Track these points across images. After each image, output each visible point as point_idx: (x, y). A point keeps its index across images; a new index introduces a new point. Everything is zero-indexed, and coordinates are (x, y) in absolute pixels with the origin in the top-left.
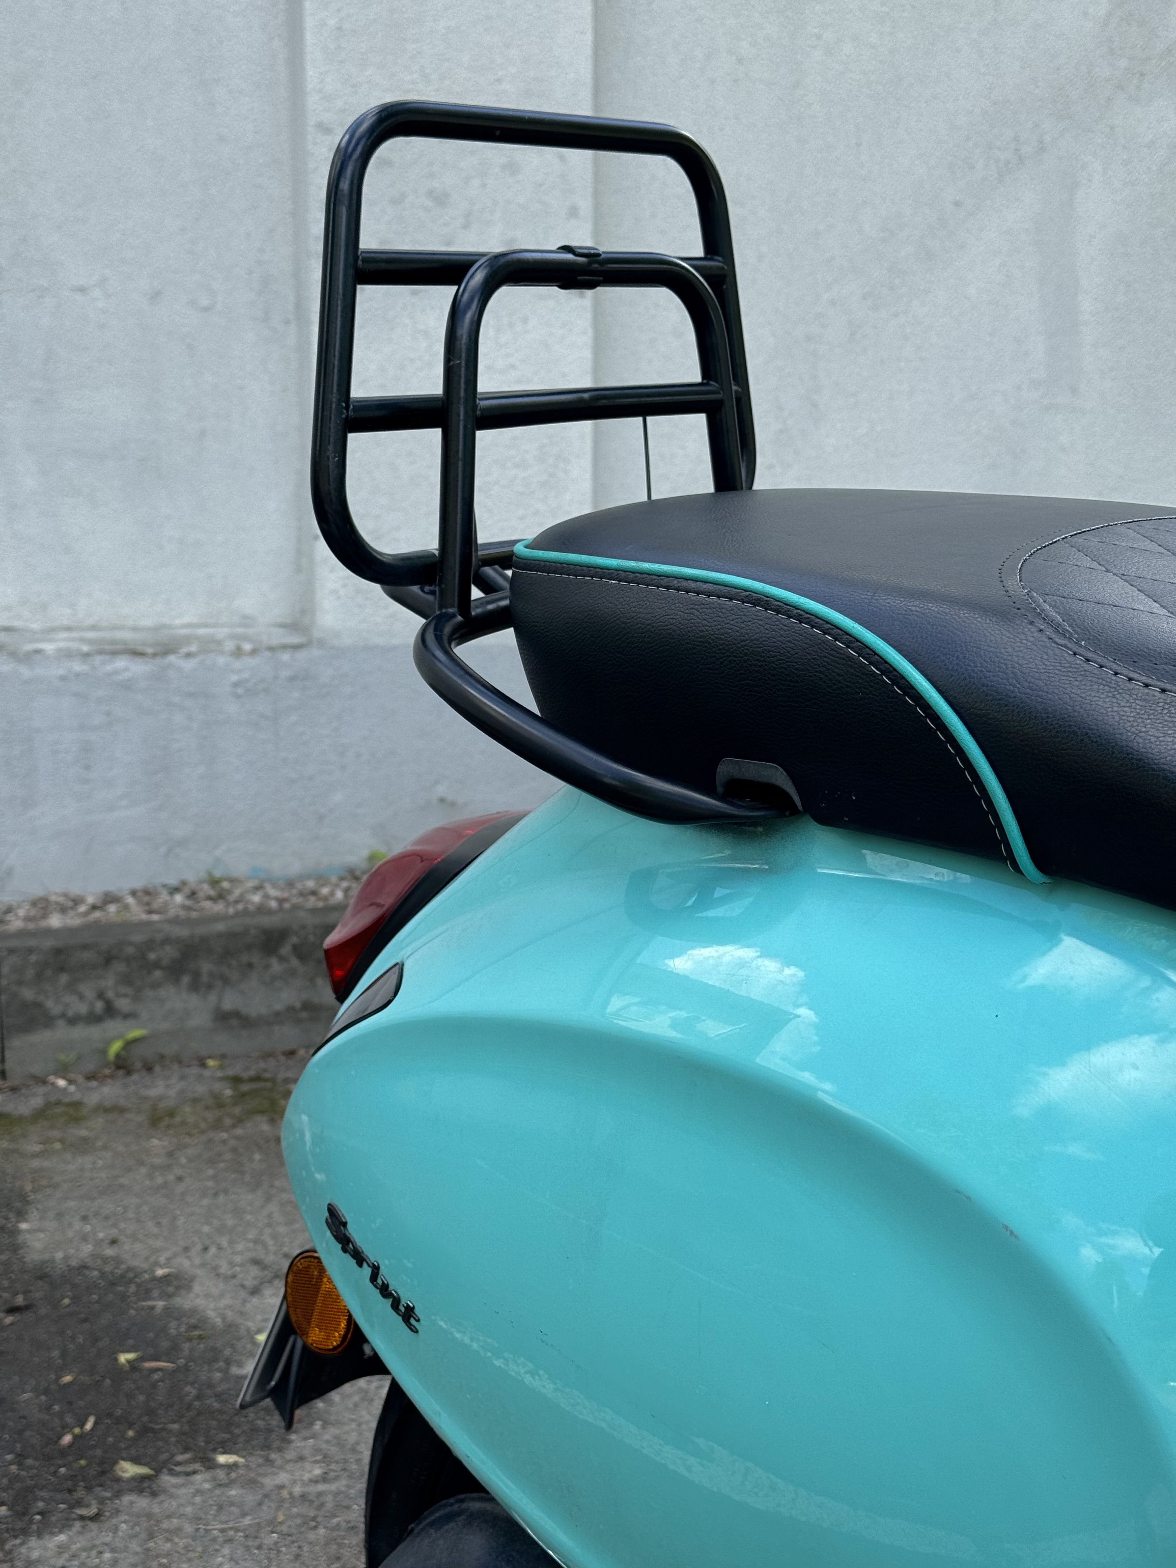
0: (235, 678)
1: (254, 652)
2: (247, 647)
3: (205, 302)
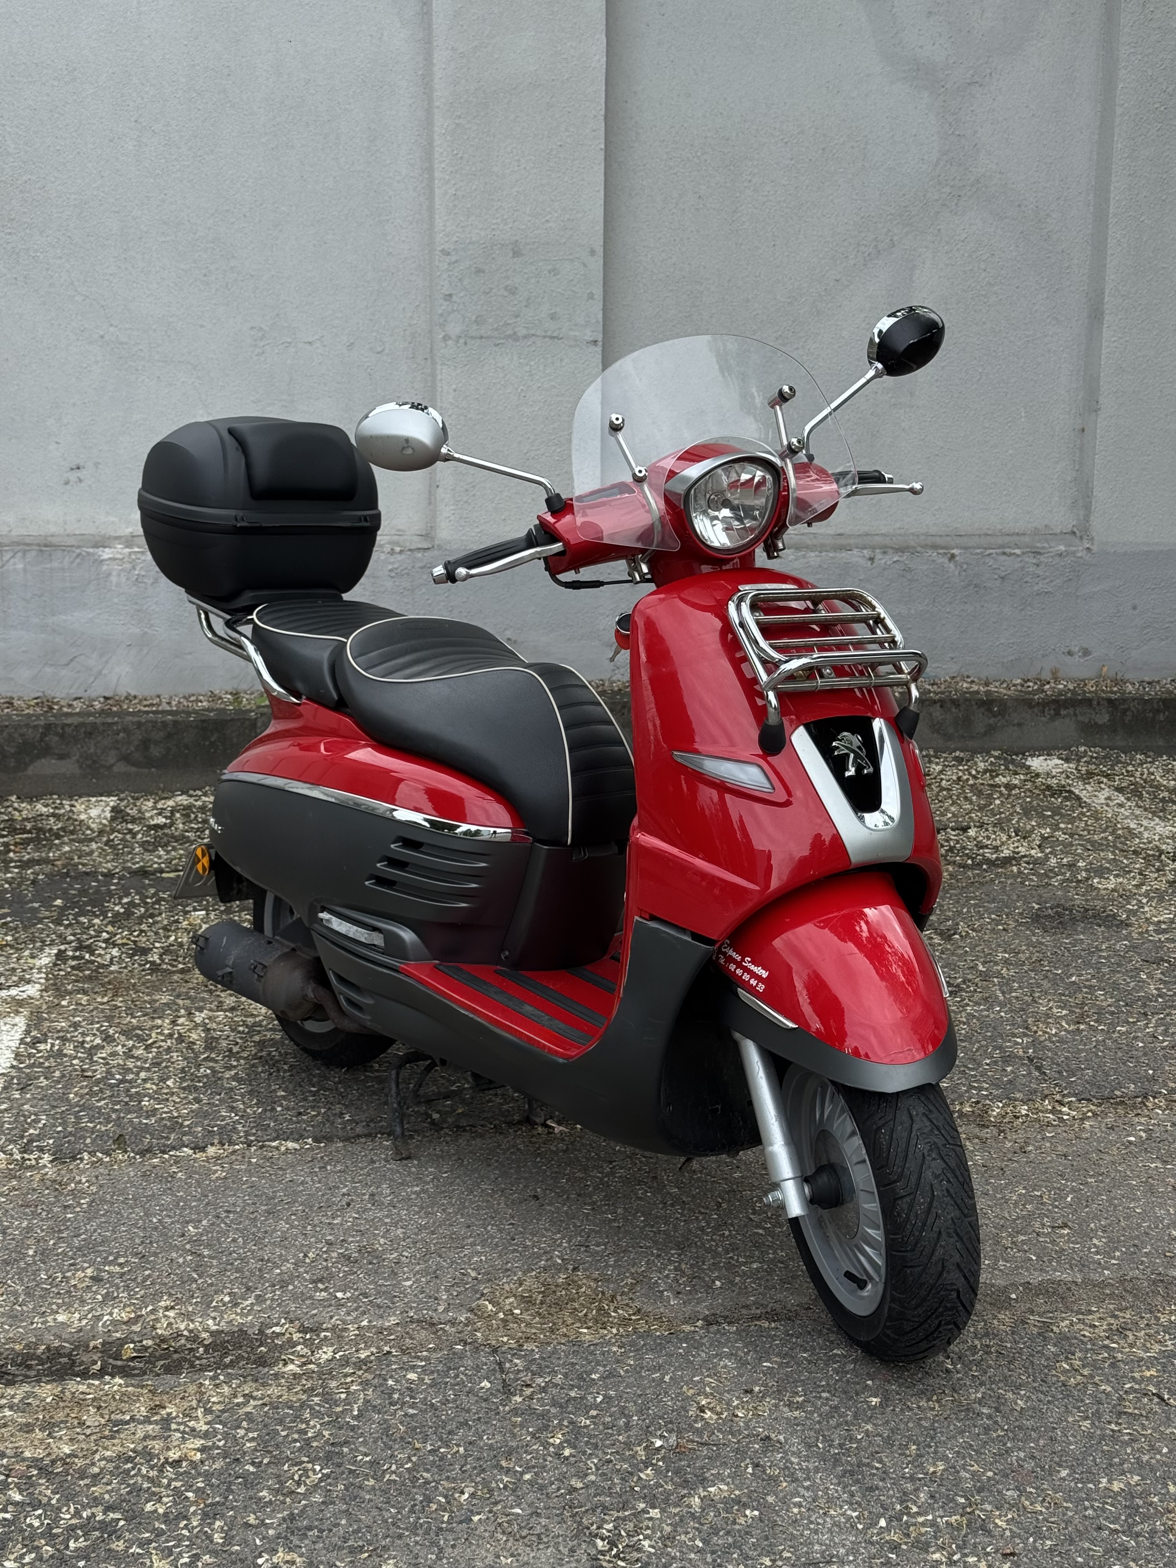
0: (390, 567)
1: (401, 552)
2: (398, 549)
3: (379, 349)
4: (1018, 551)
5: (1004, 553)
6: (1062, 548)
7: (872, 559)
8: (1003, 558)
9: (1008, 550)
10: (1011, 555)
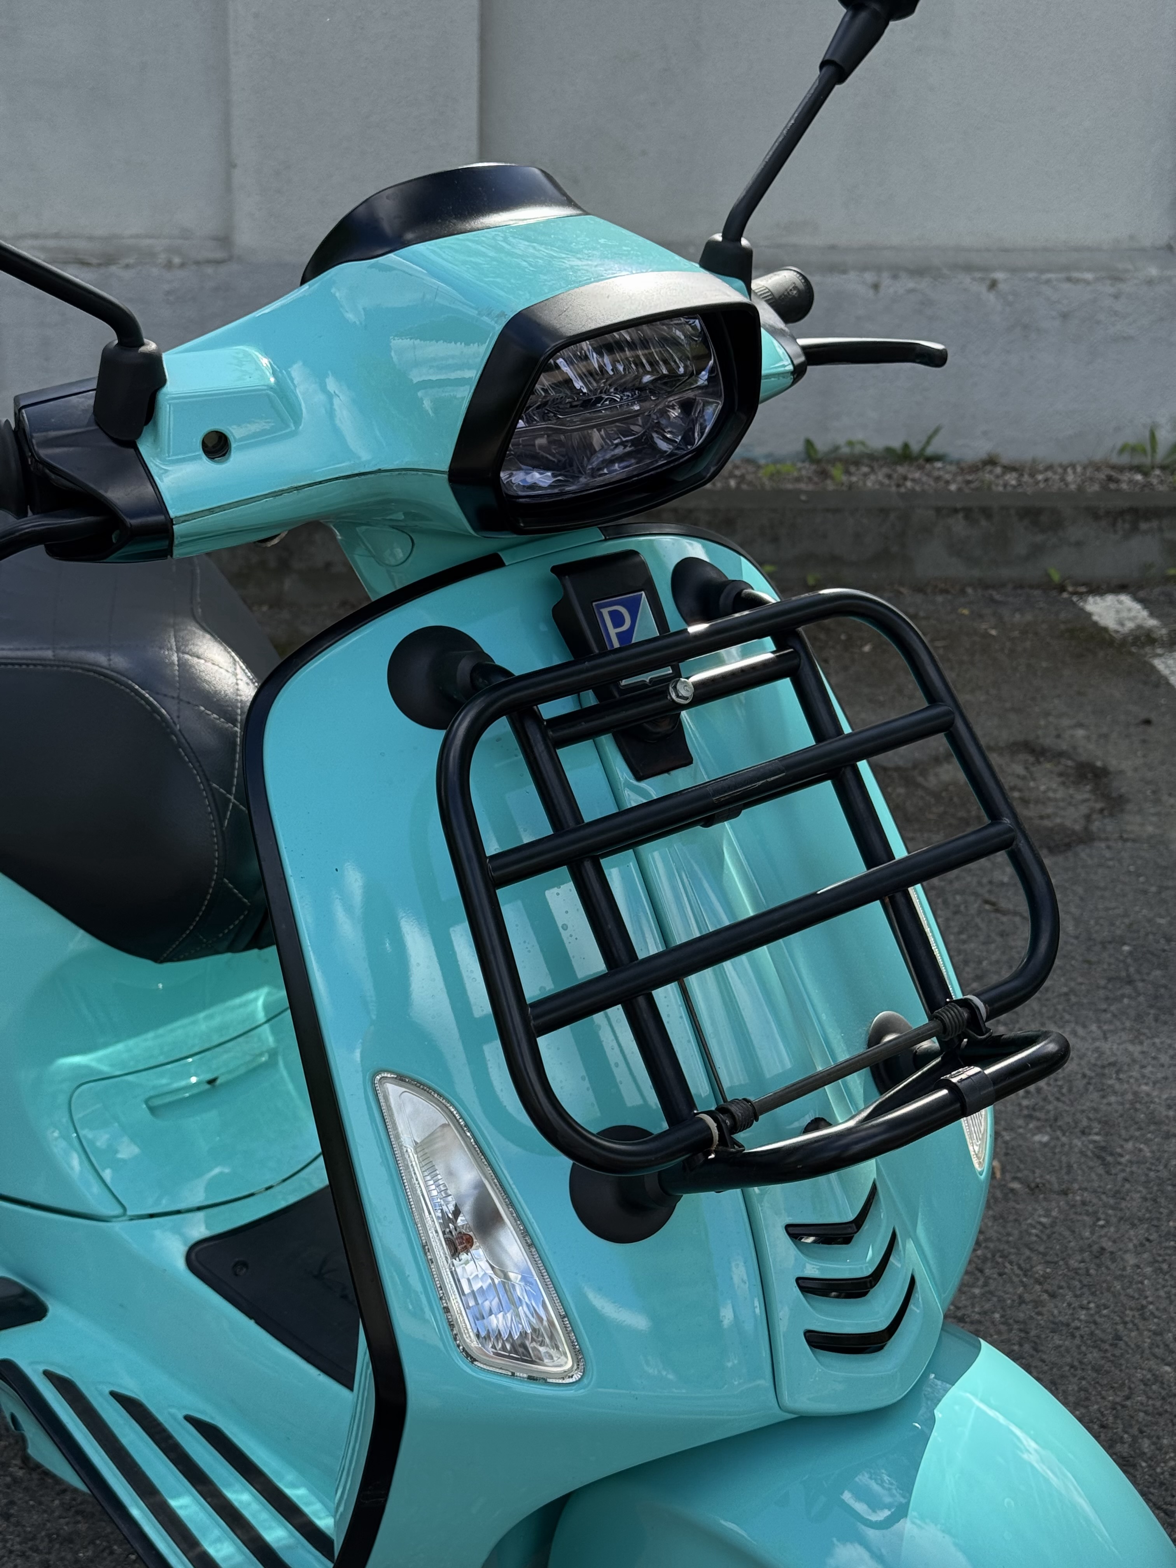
0: (166, 287)
1: (182, 265)
2: (177, 260)
4: (1089, 276)
5: (1069, 279)
6: (1153, 271)
7: (876, 287)
8: (1067, 286)
9: (1075, 275)
10: (1077, 281)
